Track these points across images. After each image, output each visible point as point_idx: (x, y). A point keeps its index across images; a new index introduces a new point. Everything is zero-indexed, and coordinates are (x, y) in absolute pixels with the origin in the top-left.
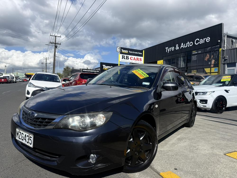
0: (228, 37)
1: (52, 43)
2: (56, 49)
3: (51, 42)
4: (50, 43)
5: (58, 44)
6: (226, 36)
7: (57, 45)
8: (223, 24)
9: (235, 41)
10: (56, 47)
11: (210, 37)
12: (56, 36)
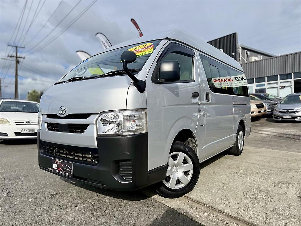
0: (243, 48)
1: (11, 57)
2: (18, 65)
3: (10, 55)
4: (8, 56)
5: (21, 58)
6: (241, 47)
7: (19, 59)
8: (237, 33)
9: (250, 53)
10: (18, 62)
11: (222, 49)
12: (17, 47)
